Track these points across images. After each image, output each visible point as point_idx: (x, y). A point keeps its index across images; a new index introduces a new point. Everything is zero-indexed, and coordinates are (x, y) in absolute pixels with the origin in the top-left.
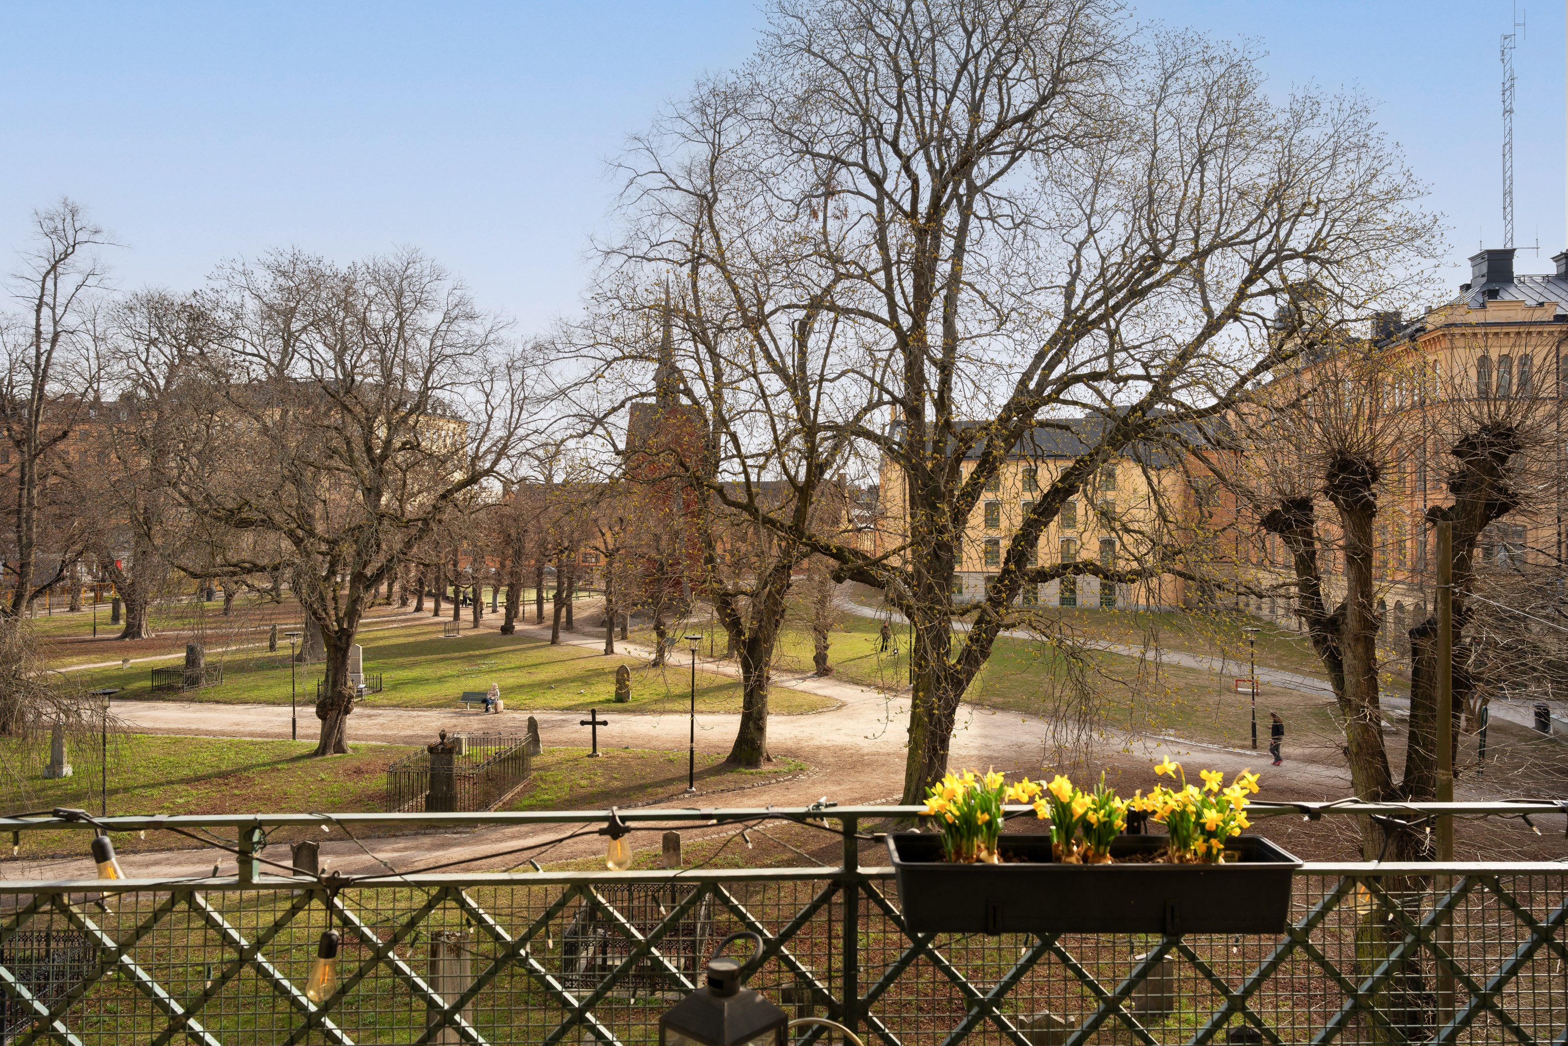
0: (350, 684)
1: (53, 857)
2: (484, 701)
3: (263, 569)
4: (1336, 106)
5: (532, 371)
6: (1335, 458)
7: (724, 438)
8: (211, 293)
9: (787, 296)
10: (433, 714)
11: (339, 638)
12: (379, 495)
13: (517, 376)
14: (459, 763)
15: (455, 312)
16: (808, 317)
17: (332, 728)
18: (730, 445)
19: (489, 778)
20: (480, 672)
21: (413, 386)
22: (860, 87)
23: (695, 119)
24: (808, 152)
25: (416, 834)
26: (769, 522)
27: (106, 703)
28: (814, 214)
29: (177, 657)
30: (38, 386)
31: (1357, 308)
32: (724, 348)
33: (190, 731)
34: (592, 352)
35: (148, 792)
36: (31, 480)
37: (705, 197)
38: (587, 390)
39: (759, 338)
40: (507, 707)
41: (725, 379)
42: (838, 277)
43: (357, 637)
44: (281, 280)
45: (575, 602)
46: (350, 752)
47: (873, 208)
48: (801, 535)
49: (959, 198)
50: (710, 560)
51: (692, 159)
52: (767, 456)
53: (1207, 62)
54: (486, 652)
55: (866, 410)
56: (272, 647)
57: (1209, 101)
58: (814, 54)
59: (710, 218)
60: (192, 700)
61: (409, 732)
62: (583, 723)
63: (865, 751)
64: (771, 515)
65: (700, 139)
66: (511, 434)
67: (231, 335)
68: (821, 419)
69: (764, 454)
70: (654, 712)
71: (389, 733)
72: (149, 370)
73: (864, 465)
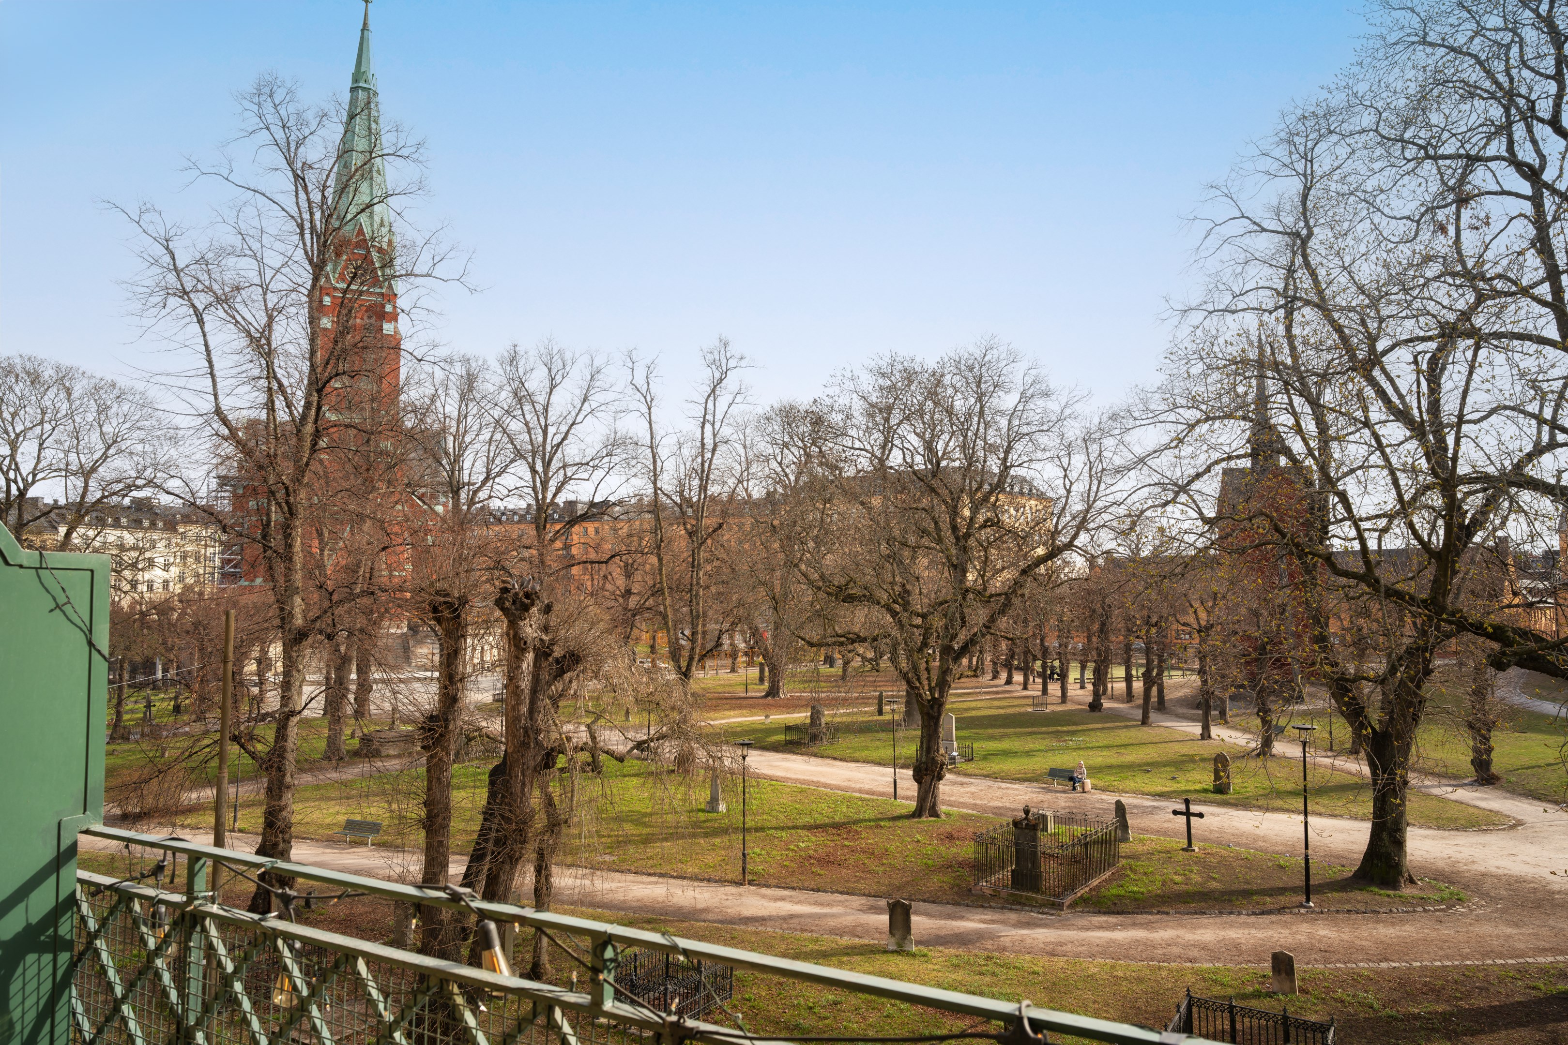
0: (942, 751)
1: (709, 880)
2: (1071, 778)
3: (864, 640)
5: (1109, 442)
7: (1333, 499)
8: (826, 399)
9: (1409, 328)
10: (1021, 787)
11: (932, 707)
12: (964, 572)
13: (1094, 448)
14: (1044, 842)
15: (1030, 392)
16: (1439, 349)
17: (927, 792)
18: (1339, 507)
19: (1074, 860)
20: (1067, 748)
21: (994, 465)
22: (1498, 66)
23: (1281, 152)
24: (1428, 157)
25: (1003, 908)
26: (1393, 594)
27: (745, 753)
28: (1443, 229)
29: (801, 716)
30: (703, 488)
32: (1328, 397)
33: (813, 783)
34: (1172, 417)
35: (779, 834)
36: (699, 564)
37: (1298, 234)
38: (1167, 457)
39: (1373, 382)
40: (1095, 787)
41: (1332, 431)
42: (1480, 299)
43: (947, 706)
44: (881, 381)
45: (1167, 681)
46: (943, 817)
47: (1527, 207)
48: (1443, 609)
50: (1321, 639)
51: (1281, 197)
52: (1391, 517)
54: (1074, 728)
55: (1530, 457)
56: (880, 712)
58: (1431, 44)
59: (1305, 256)
60: (815, 755)
61: (997, 804)
62: (1175, 813)
63: (1556, 887)
64: (1399, 586)
65: (1288, 172)
66: (1090, 507)
67: (842, 434)
68: (1463, 469)
69: (1384, 515)
70: (1260, 808)
71: (980, 802)
72: (783, 470)
73: (1530, 523)
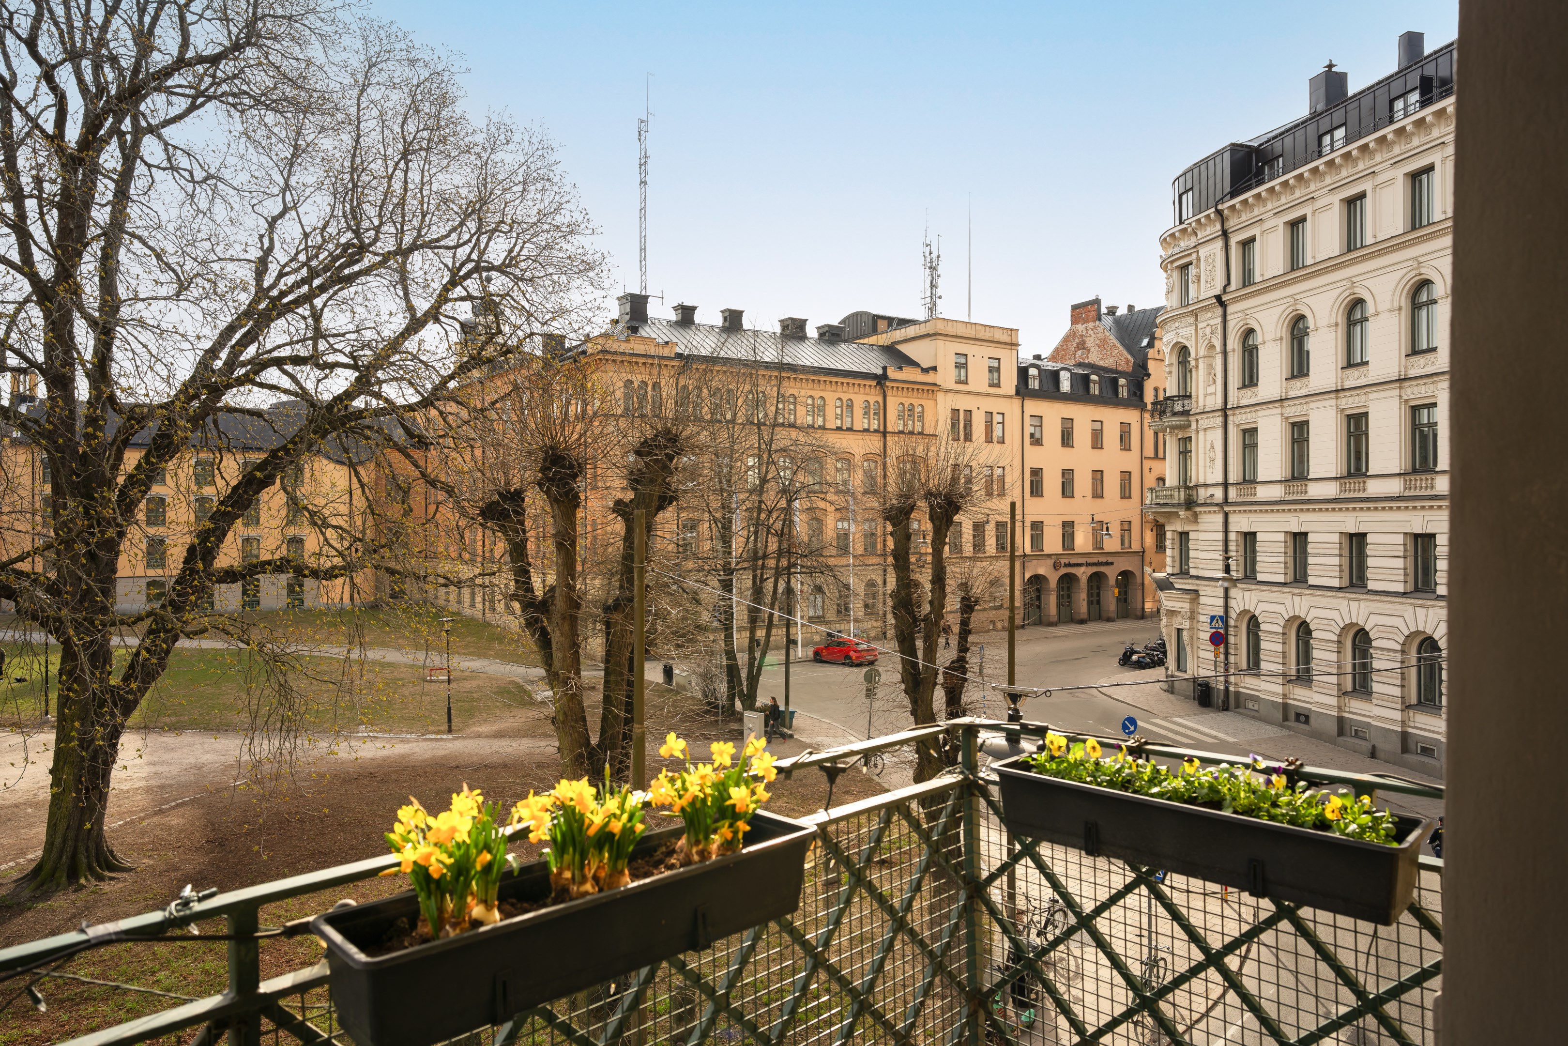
4: (527, 138)
6: (546, 453)
31: (543, 324)
49: (121, 135)
53: (412, 62)
57: (413, 101)
